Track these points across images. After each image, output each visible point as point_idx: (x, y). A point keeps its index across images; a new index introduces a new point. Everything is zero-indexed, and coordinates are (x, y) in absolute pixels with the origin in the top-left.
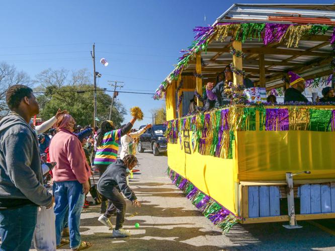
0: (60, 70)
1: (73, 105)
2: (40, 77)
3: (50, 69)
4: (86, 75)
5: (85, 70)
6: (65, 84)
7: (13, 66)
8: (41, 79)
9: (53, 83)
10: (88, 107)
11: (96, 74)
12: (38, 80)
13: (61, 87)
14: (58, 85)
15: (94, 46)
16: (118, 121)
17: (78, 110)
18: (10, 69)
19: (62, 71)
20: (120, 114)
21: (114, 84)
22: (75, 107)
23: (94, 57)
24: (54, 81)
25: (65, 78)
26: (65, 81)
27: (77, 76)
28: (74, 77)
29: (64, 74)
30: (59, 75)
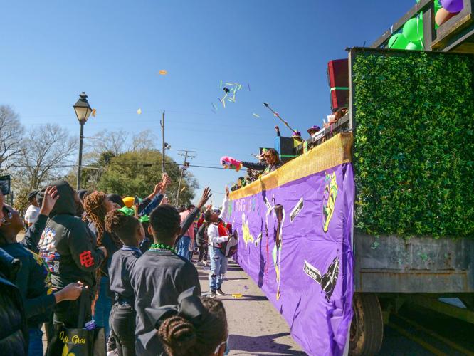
0: (118, 131)
1: (134, 177)
2: (93, 140)
3: (106, 130)
4: (149, 138)
5: (148, 131)
6: (124, 149)
7: (66, 130)
8: (93, 142)
9: (109, 148)
10: (152, 180)
11: (166, 145)
12: (91, 144)
13: (119, 153)
14: (114, 150)
15: (164, 114)
16: (187, 197)
17: (140, 184)
18: (62, 132)
19: (120, 132)
20: (190, 188)
21: (185, 153)
22: (137, 179)
23: (163, 127)
24: (109, 146)
25: (123, 141)
26: (123, 145)
27: (138, 139)
28: (135, 141)
29: (123, 136)
30: (116, 138)
